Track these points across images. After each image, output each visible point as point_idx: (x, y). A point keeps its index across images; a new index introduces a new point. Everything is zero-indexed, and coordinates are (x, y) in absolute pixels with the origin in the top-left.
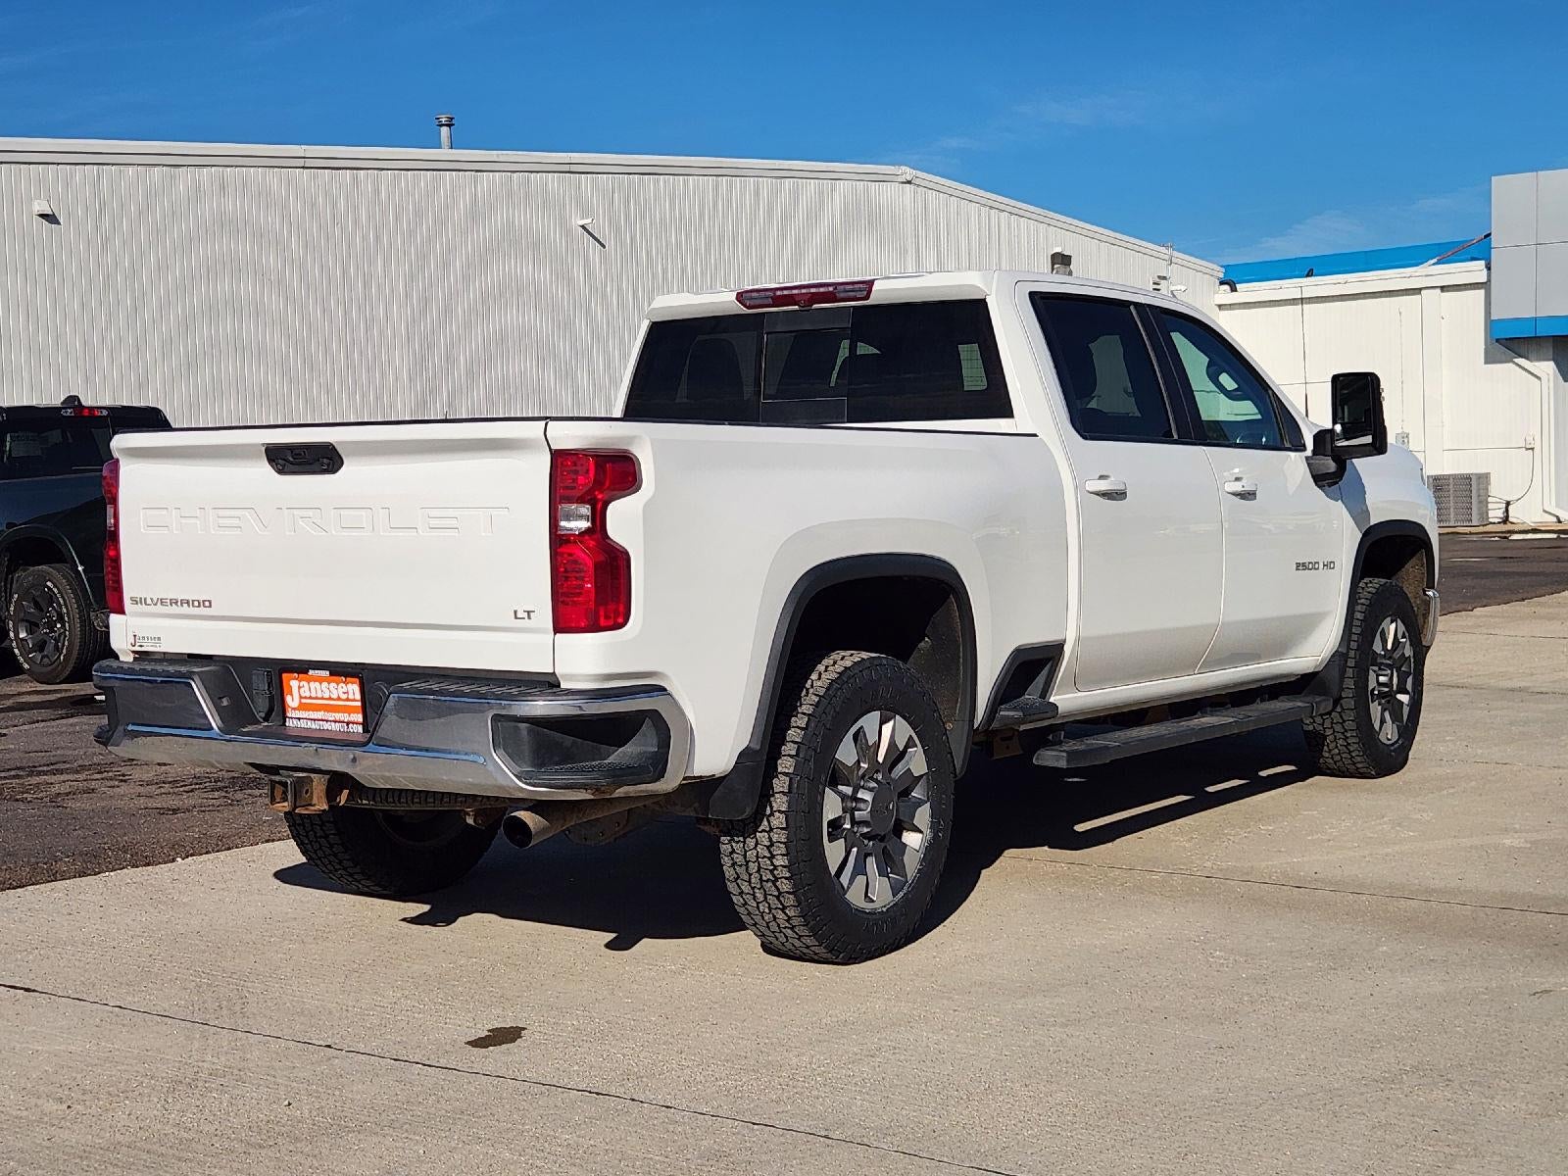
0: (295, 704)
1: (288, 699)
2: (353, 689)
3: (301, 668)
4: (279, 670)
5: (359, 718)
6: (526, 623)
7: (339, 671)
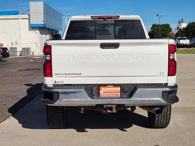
0: (103, 92)
1: (101, 91)
2: (119, 89)
3: (105, 85)
4: (99, 86)
5: (120, 94)
6: (162, 75)
7: (115, 85)
